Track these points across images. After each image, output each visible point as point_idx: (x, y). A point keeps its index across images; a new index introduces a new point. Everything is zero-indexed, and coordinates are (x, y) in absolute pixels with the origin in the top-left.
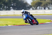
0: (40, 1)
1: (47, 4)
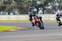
0: (4, 5)
1: (12, 9)
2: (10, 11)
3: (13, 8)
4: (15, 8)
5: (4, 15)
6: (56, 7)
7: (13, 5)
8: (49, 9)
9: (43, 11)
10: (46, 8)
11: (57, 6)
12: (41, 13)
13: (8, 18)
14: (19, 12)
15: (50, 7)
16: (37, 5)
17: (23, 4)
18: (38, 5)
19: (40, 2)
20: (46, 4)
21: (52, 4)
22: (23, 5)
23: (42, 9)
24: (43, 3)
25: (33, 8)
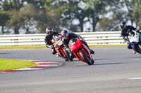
0: (5, 12)
1: (22, 20)
2: (18, 25)
3: (24, 18)
4: (29, 18)
5: (5, 35)
6: (123, 16)
7: (26, 12)
8: (107, 19)
9: (94, 25)
10: (100, 17)
11: (124, 13)
12: (89, 29)
13: (13, 41)
14: (39, 28)
15: (109, 15)
16: (80, 11)
17: (48, 8)
18: (83, 11)
19: (85, 5)
20: (100, 7)
21: (114, 7)
22: (48, 11)
23: (91, 20)
24: (93, 7)
25: (69, 18)
